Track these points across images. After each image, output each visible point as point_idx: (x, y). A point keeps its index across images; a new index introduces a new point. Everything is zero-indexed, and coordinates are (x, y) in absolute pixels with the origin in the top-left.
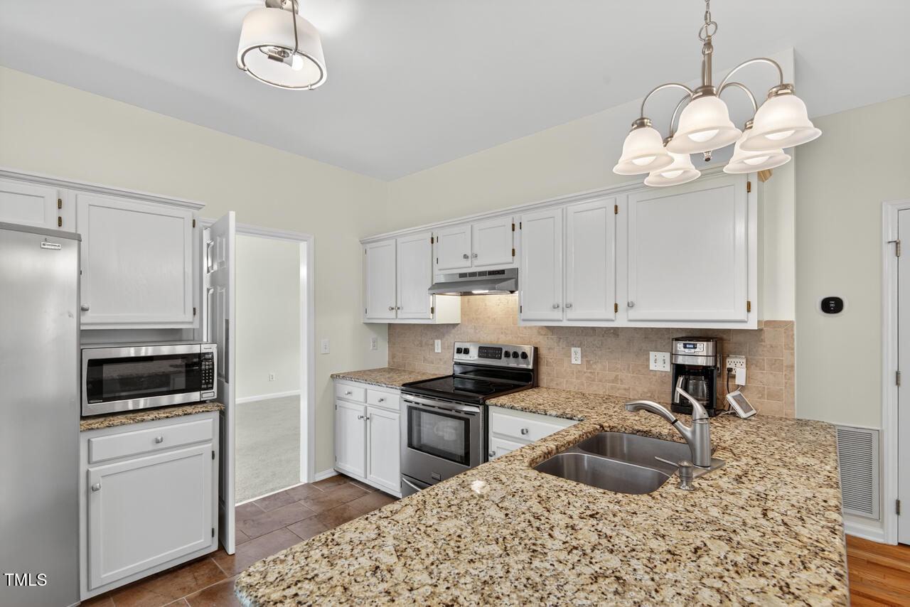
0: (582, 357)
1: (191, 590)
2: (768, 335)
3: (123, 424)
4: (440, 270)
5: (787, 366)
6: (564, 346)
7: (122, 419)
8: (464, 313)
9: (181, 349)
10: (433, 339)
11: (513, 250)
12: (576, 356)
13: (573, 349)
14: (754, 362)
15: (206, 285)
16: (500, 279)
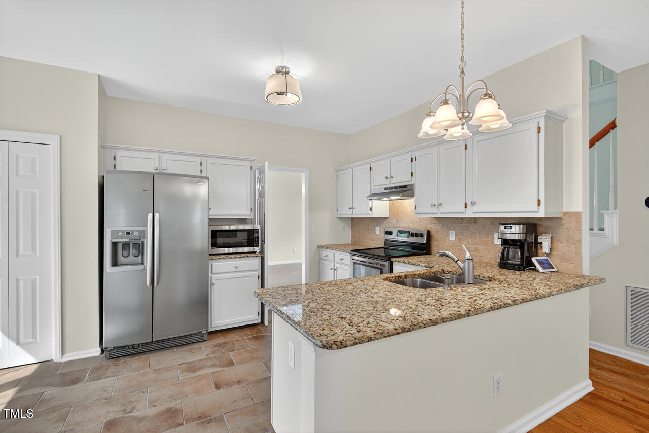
0: (455, 237)
1: (249, 335)
2: (565, 221)
3: (223, 258)
4: (375, 186)
5: (577, 241)
6: (445, 230)
7: (224, 256)
8: (391, 211)
9: (248, 227)
10: (375, 226)
11: (412, 173)
12: (452, 237)
13: (450, 231)
14: (557, 239)
15: (257, 198)
16: (405, 190)
